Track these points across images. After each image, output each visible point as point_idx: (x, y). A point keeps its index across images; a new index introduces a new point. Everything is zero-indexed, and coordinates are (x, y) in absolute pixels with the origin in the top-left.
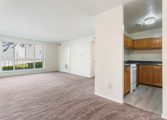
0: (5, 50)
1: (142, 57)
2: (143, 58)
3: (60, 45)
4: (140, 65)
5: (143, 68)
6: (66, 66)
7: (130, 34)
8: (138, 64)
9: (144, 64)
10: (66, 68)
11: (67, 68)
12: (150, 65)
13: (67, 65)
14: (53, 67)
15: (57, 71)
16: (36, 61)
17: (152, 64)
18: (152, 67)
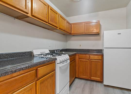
1: (80, 44)
2: (80, 46)
4: (77, 55)
5: (79, 59)
7: (68, 18)
8: (75, 53)
9: (81, 54)
12: (87, 54)
17: (90, 53)
18: (90, 56)
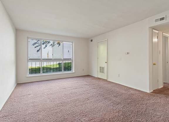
0: (38, 51)
3: (92, 41)
6: (100, 69)
10: (101, 72)
11: (103, 72)
13: (103, 68)
14: (83, 70)
15: (88, 76)
16: (64, 62)
